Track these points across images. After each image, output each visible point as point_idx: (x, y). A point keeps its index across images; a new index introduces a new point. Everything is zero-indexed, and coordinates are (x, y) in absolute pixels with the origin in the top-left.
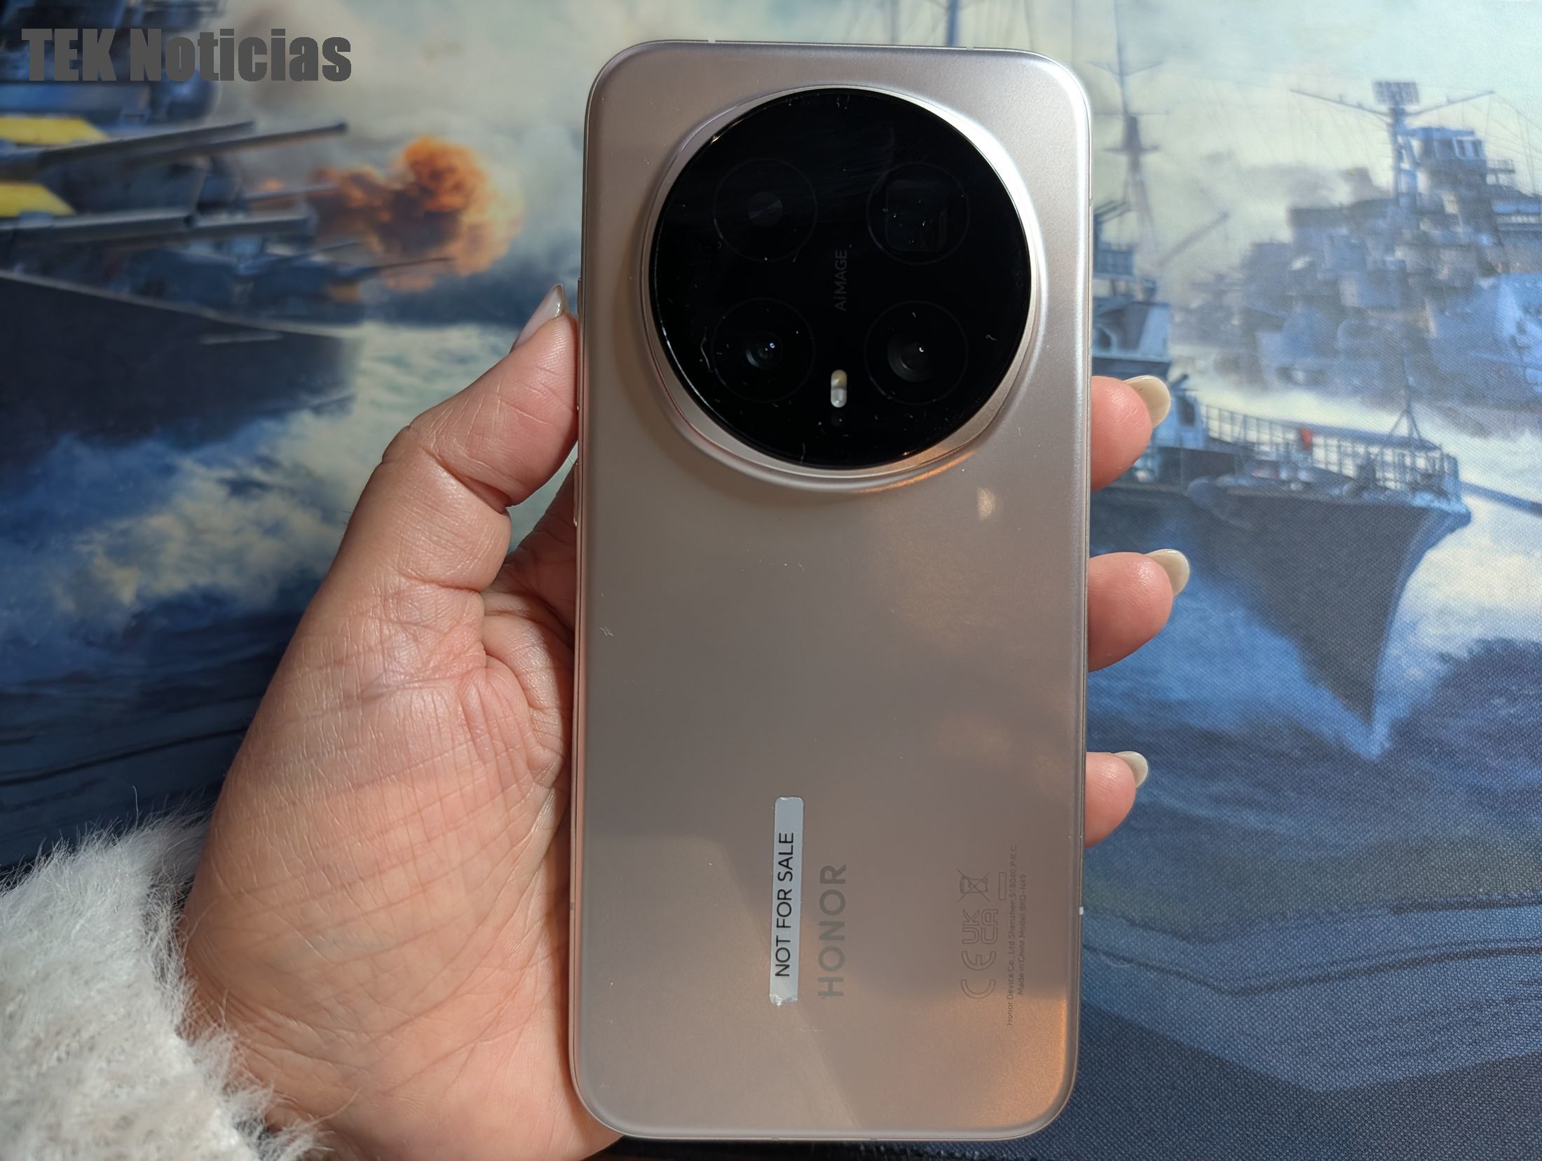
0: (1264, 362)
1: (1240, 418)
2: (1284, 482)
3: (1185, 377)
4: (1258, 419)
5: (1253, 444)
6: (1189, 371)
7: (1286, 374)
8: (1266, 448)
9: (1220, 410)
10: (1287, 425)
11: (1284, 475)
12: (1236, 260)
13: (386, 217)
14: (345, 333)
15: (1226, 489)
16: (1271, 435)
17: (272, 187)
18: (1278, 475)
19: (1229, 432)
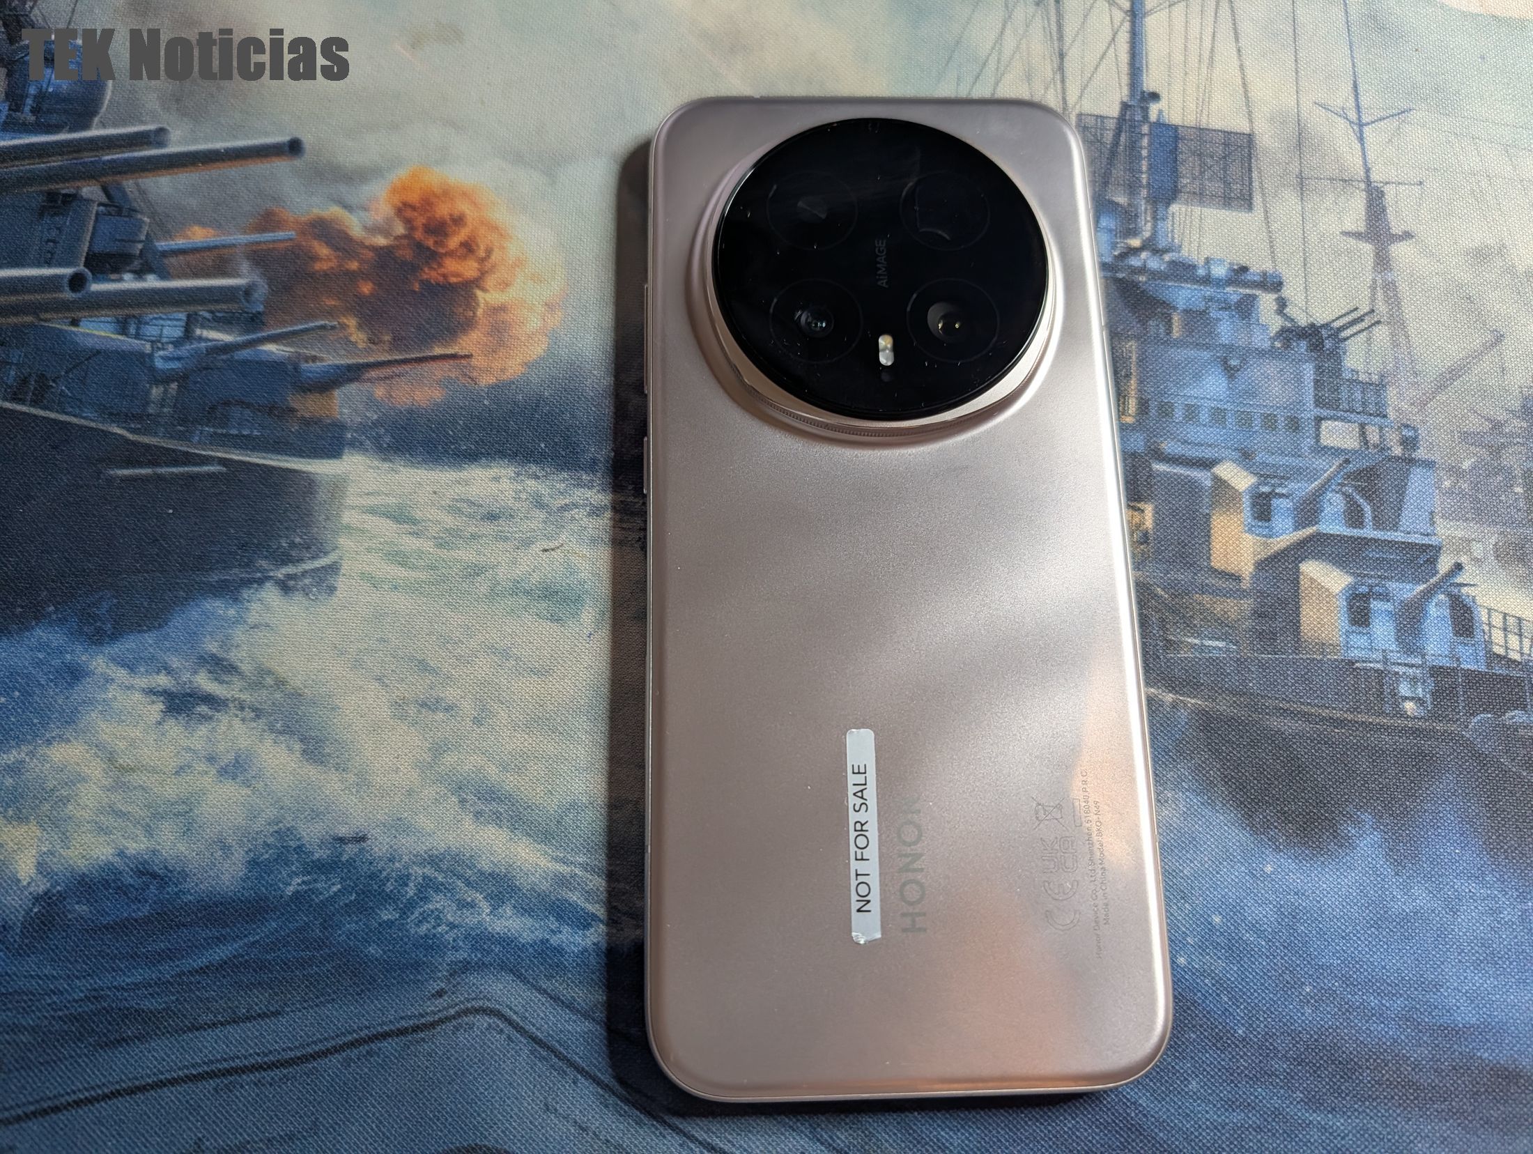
14: (320, 468)
17: (199, 235)
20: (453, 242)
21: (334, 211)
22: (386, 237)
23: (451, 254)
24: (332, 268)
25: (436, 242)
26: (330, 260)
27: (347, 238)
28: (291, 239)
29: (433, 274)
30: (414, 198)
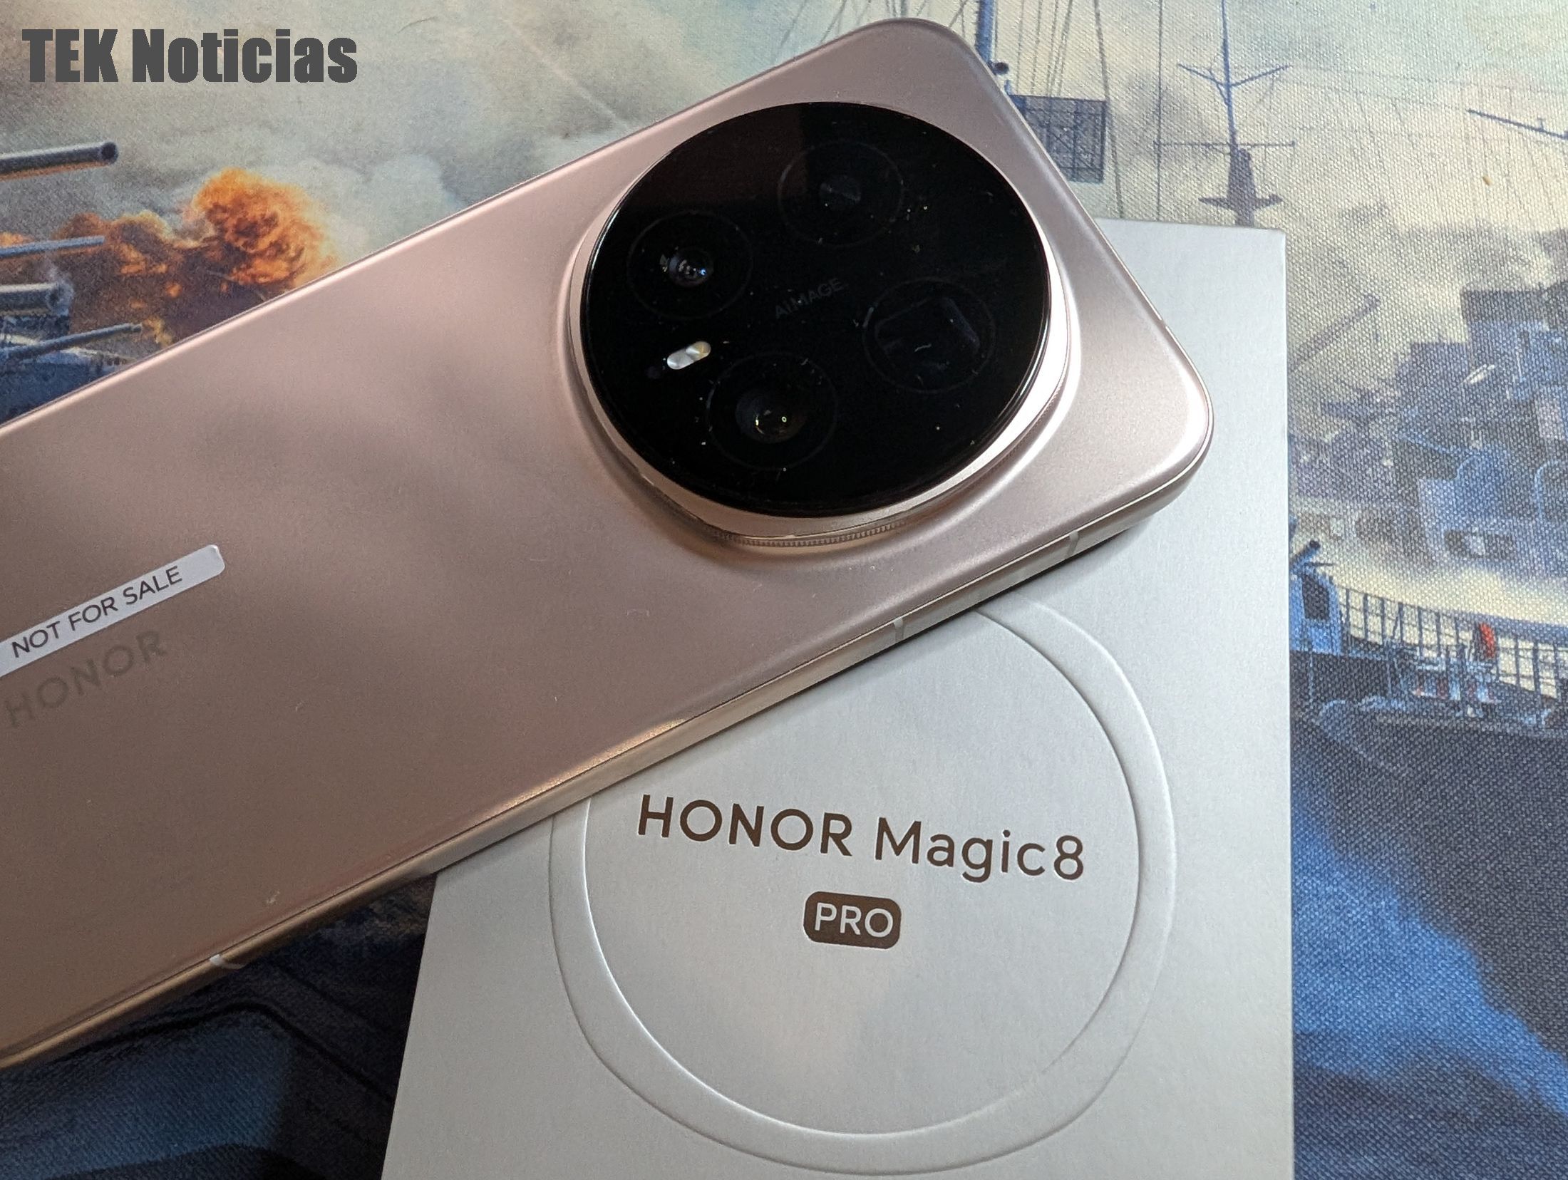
0: (1427, 526)
1: (1391, 610)
2: (1456, 707)
3: (1315, 546)
4: (1419, 609)
5: (1413, 647)
6: (1321, 537)
7: (1456, 543)
8: (1428, 654)
9: (1366, 596)
10: (1458, 620)
11: (1456, 695)
12: (1387, 371)
13: (174, 291)
15: (1374, 715)
16: (1439, 633)
18: (1450, 695)
19: (1375, 630)
20: (263, 243)
21: (146, 214)
22: (196, 239)
23: (261, 255)
24: (139, 271)
25: (245, 245)
26: (138, 263)
27: (157, 242)
28: (100, 243)
29: (242, 274)
30: (226, 200)
